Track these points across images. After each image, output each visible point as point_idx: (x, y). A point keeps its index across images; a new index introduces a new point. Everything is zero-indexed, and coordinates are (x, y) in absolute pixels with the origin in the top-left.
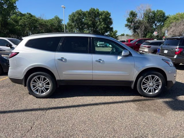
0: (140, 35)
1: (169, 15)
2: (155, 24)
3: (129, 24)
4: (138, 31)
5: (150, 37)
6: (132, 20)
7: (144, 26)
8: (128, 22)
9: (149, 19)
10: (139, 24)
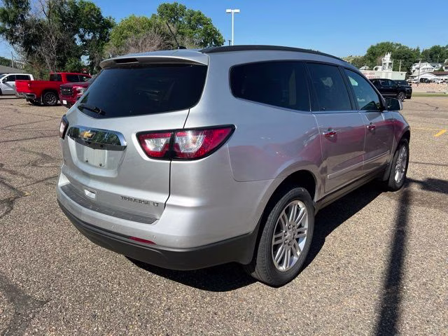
0: (47, 61)
1: (110, 18)
2: (82, 37)
3: (7, 27)
4: (41, 49)
5: (75, 67)
6: (16, 16)
7: (56, 38)
8: (3, 21)
9: (64, 20)
10: (38, 29)
